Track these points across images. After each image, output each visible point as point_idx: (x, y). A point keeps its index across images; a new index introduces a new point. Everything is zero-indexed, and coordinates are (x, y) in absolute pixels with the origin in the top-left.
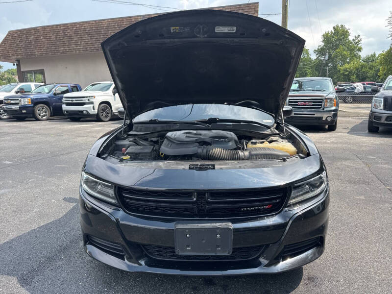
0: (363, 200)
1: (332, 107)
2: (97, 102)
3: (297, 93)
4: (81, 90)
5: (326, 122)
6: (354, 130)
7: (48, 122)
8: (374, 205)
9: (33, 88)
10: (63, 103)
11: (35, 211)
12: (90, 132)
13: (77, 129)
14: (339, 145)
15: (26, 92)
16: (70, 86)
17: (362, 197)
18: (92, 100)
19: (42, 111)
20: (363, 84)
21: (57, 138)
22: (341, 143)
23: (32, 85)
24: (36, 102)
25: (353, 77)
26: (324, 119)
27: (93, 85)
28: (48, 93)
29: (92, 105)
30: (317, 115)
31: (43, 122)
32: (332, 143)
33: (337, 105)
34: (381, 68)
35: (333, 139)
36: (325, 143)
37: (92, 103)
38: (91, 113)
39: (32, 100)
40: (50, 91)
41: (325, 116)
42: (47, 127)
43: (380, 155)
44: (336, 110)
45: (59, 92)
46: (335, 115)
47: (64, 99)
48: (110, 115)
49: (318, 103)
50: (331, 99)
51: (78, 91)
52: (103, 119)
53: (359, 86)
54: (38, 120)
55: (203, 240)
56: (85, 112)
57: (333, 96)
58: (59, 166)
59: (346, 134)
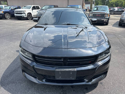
0: (118, 52)
1: (107, 17)
2: (26, 13)
3: (96, 12)
4: (21, 8)
5: (105, 22)
6: (114, 25)
7: (10, 20)
8: (121, 54)
9: (4, 7)
10: (15, 13)
11: (6, 55)
12: (25, 24)
13: (20, 23)
14: (109, 31)
15: (1, 8)
16: (16, 7)
17: (117, 51)
18: (25, 12)
19: (7, 16)
20: (118, 8)
21: (13, 26)
22: (110, 30)
23: (3, 6)
24: (5, 13)
25: (114, 5)
26: (105, 21)
27: (25, 6)
28: (9, 9)
29: (25, 14)
30: (102, 20)
31: (8, 20)
32: (107, 30)
33: (110, 16)
34: (124, 2)
35: (107, 28)
36: (105, 30)
37: (25, 13)
38: (25, 17)
39: (4, 12)
40: (10, 8)
41: (105, 20)
42: (10, 22)
43: (123, 35)
44: (109, 18)
45: (13, 9)
46: (108, 20)
47: (15, 12)
48: (31, 18)
49: (103, 15)
50: (108, 14)
51: (20, 8)
52: (29, 19)
53: (116, 9)
54: (6, 19)
55: (65, 74)
56: (22, 17)
57: (108, 12)
58: (14, 37)
59: (112, 26)
